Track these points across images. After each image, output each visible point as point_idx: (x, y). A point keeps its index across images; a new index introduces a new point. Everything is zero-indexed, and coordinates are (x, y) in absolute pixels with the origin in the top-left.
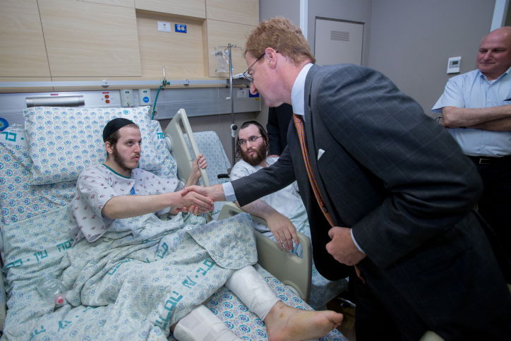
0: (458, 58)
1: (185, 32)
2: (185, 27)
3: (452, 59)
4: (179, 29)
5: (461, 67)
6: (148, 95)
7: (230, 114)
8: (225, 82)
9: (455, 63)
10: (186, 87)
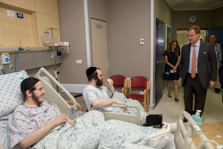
0: (143, 39)
1: (22, 18)
2: (22, 15)
3: (141, 39)
4: (19, 15)
5: (145, 42)
6: (8, 57)
7: (54, 65)
8: (48, 48)
9: (142, 41)
10: (29, 51)
